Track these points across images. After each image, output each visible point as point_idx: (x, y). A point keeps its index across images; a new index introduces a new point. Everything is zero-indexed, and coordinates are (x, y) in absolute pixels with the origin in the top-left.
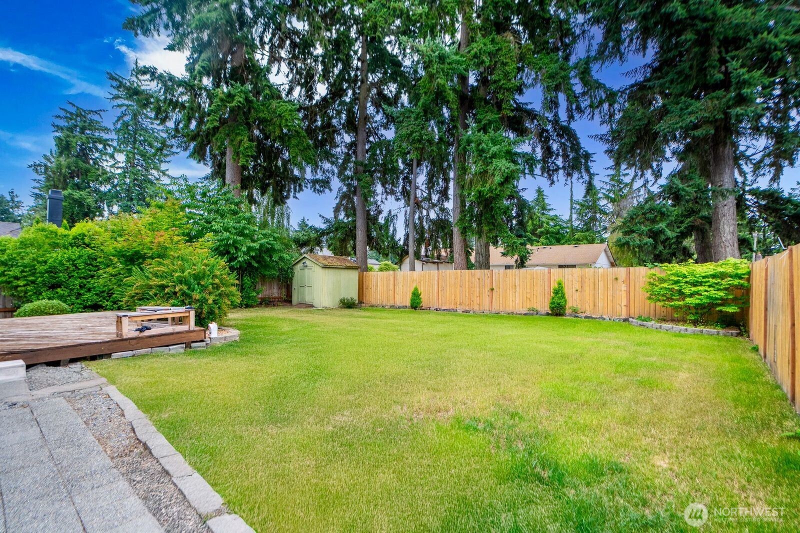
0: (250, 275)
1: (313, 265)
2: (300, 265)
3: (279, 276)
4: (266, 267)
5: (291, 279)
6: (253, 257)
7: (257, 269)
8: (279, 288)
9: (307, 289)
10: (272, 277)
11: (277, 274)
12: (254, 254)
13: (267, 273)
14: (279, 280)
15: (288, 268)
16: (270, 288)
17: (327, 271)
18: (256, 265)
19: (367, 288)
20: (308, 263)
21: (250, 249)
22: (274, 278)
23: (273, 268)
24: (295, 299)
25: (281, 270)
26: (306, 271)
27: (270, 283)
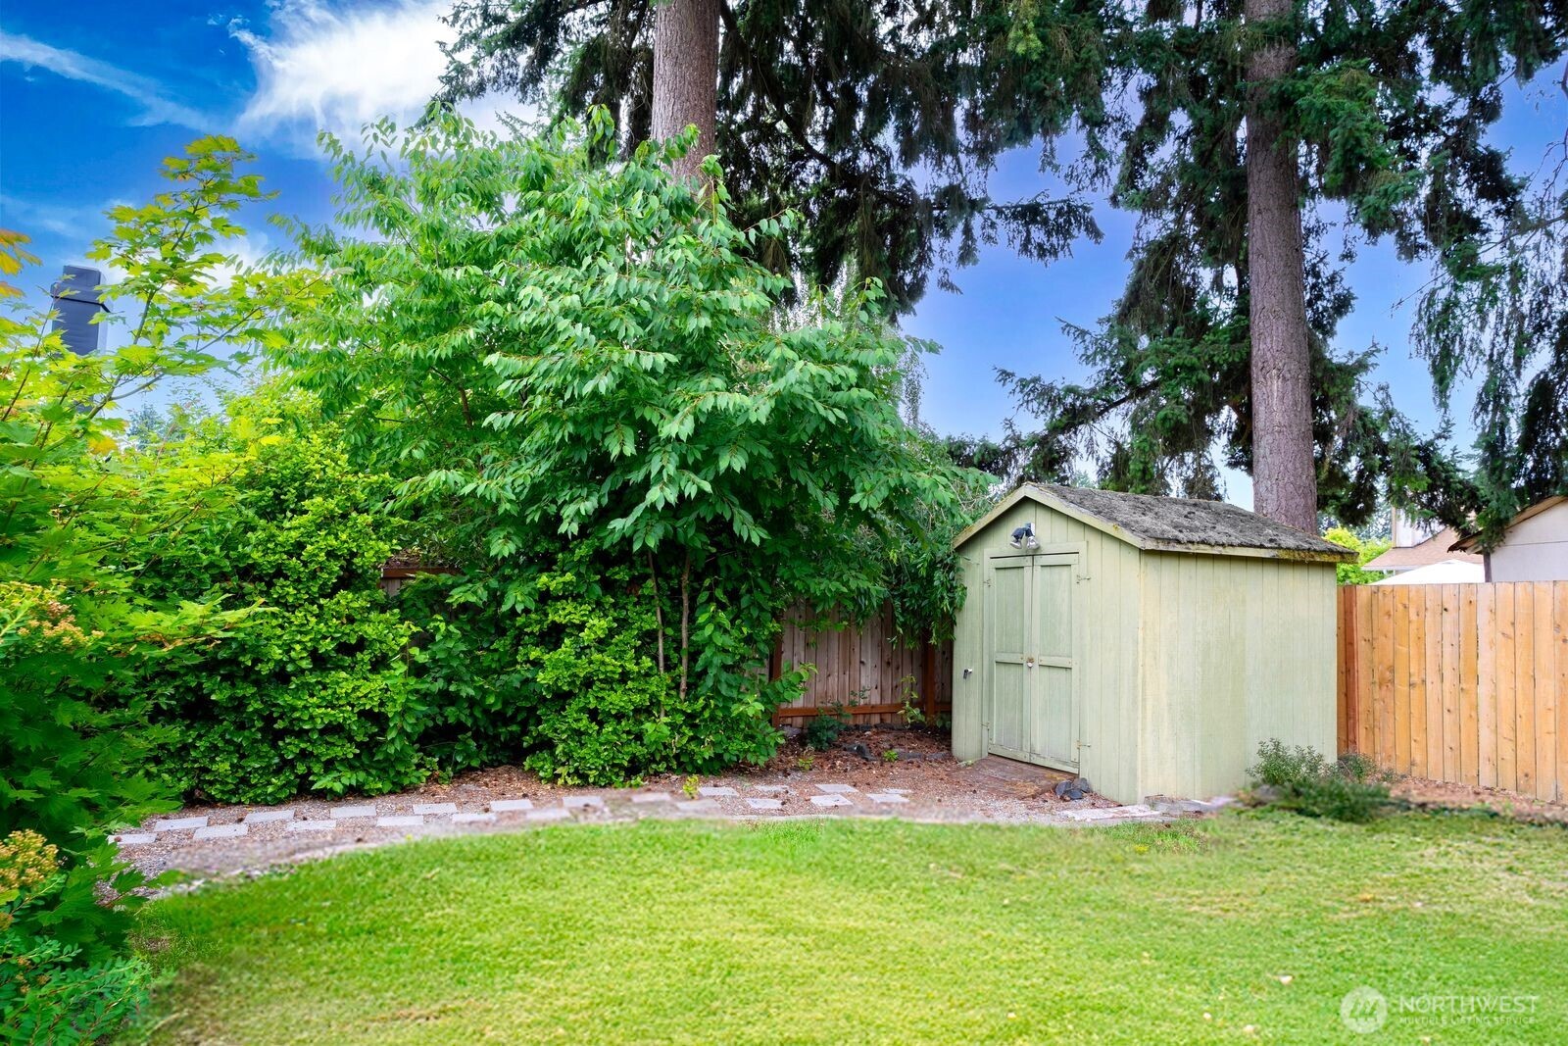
0: (734, 596)
1: (1074, 539)
2: (1002, 542)
3: (885, 605)
4: (821, 551)
5: (949, 622)
6: (727, 482)
7: (765, 561)
8: (887, 664)
9: (1038, 682)
10: (851, 608)
11: (878, 590)
12: (739, 463)
13: (819, 586)
14: (887, 624)
15: (932, 566)
16: (847, 665)
17: (1169, 570)
18: (756, 535)
19: (1386, 683)
20: (1046, 531)
21: (712, 430)
22: (861, 613)
23: (859, 561)
24: (968, 732)
25: (897, 573)
26: (1035, 578)
27: (846, 635)
